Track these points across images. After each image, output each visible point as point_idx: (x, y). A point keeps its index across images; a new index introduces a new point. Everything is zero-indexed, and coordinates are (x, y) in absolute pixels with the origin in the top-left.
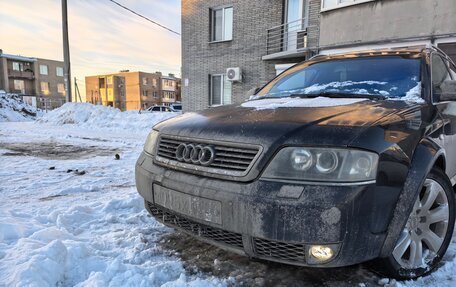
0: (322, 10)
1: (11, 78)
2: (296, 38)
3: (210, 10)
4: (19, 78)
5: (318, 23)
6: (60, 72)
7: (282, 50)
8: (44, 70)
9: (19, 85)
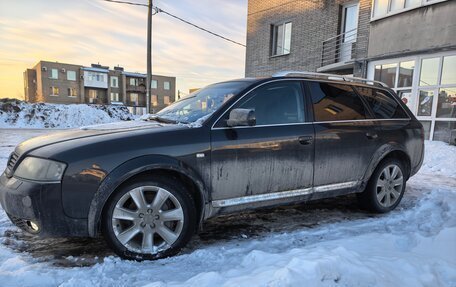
0: (372, 19)
1: (128, 92)
2: (350, 48)
3: (272, 26)
4: (134, 92)
5: (367, 33)
6: (167, 86)
7: (336, 61)
8: (154, 85)
9: (134, 97)
